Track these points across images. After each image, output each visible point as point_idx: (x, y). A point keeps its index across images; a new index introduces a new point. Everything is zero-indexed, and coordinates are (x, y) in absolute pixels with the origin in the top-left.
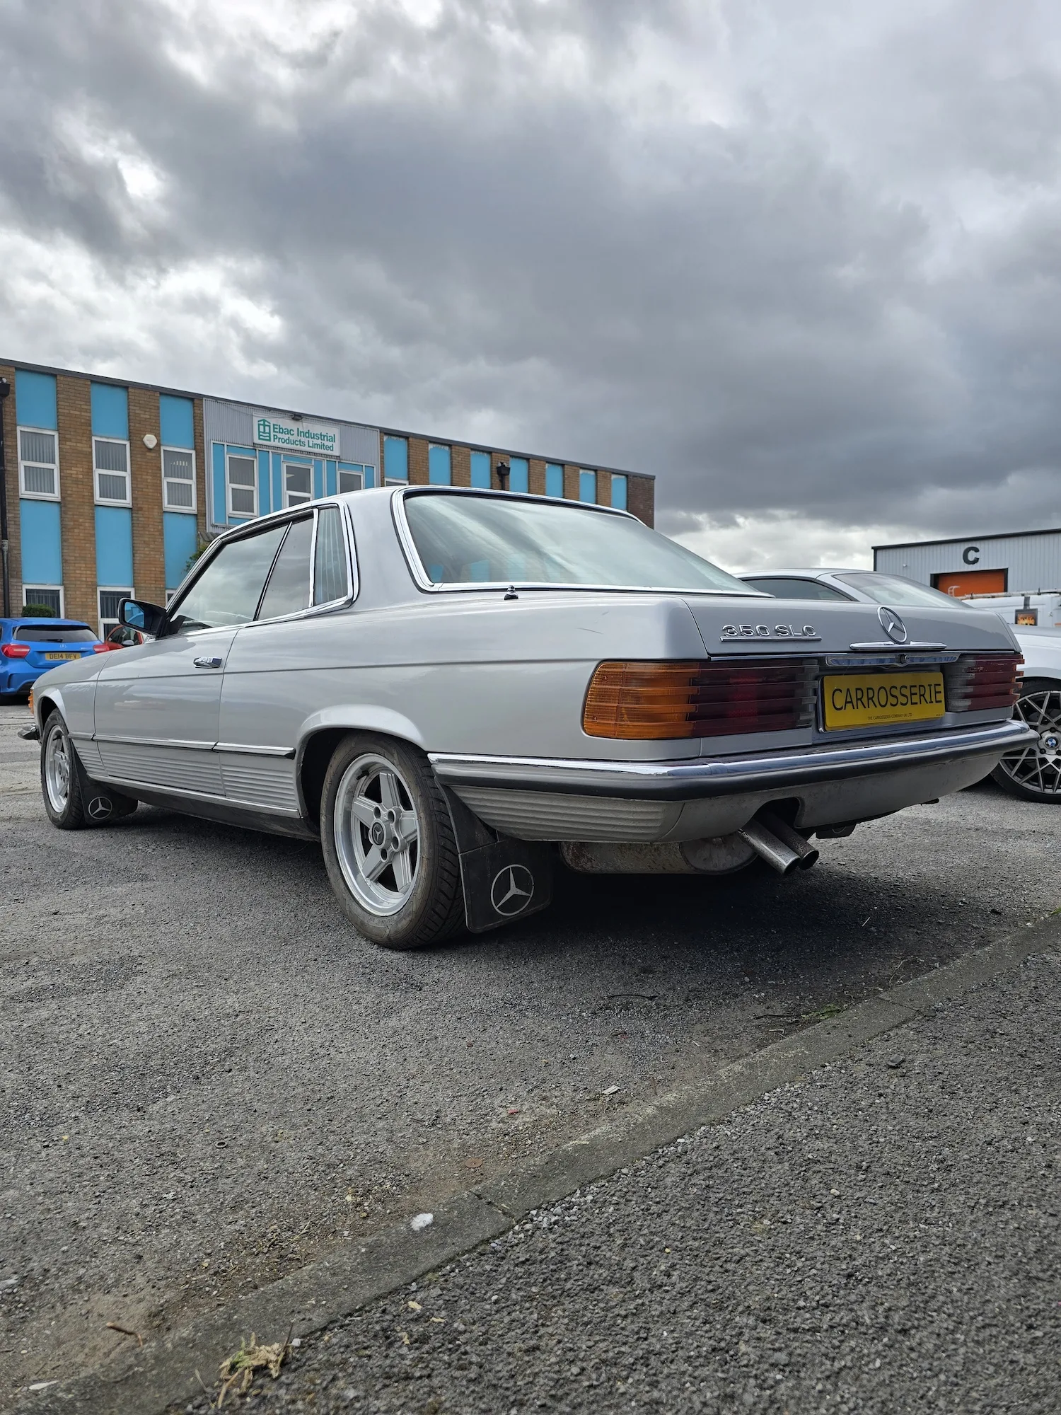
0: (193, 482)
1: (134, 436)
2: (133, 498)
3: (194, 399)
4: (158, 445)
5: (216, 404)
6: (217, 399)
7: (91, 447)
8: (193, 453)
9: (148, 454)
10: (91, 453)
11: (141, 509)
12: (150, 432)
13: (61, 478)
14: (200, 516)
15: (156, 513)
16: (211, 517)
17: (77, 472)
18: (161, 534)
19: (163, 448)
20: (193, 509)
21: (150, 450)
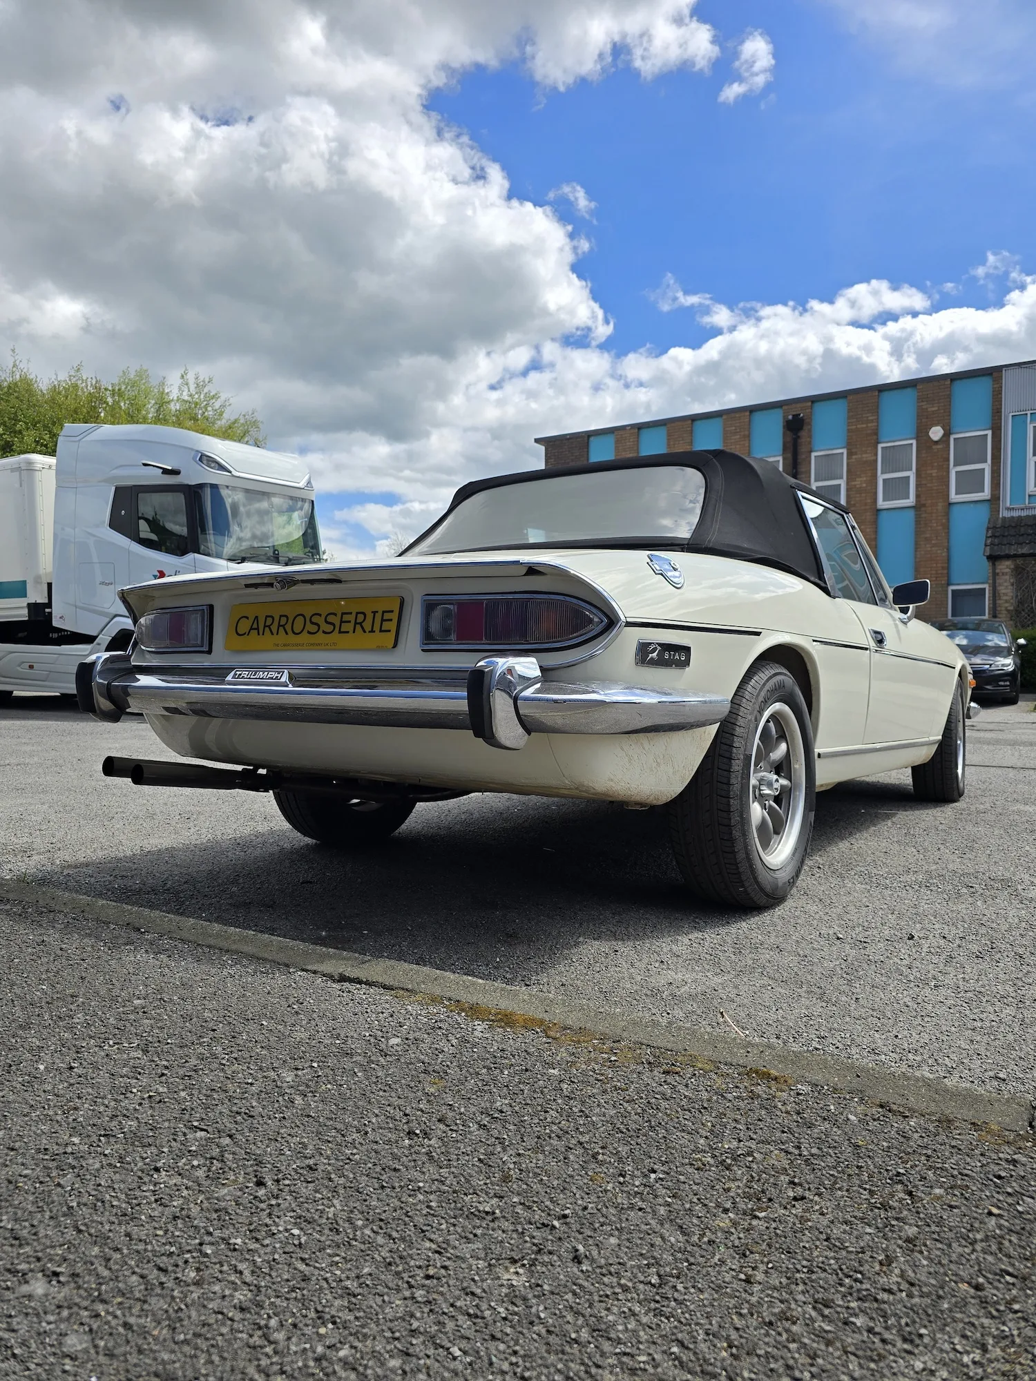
0: (987, 467)
1: (921, 434)
2: (918, 496)
3: (993, 373)
4: (947, 434)
5: (1017, 371)
6: (1019, 365)
7: (876, 455)
8: (989, 433)
9: (934, 447)
10: (876, 461)
11: (924, 505)
12: (936, 425)
13: (848, 490)
14: (995, 500)
15: (940, 506)
16: (1007, 500)
17: (859, 482)
18: (947, 527)
19: (952, 438)
20: (986, 494)
21: (936, 442)
